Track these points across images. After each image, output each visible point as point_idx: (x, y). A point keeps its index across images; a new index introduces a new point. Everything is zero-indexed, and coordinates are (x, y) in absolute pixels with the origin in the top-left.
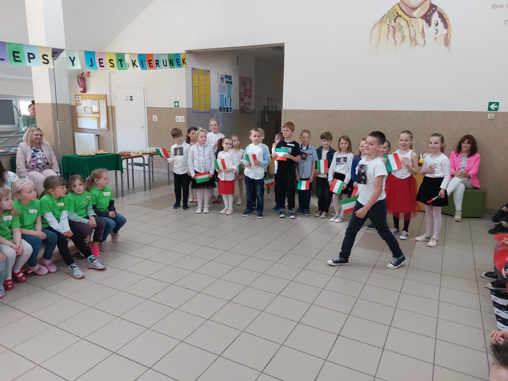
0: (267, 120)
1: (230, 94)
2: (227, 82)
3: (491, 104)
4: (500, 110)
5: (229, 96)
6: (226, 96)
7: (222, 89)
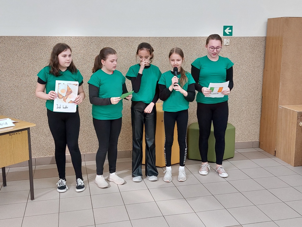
3: (225, 28)
4: (234, 35)
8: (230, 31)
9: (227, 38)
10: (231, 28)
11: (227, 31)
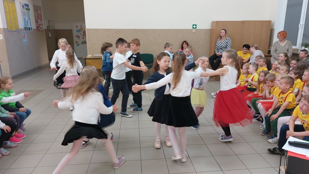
0: (50, 36)
1: (30, 18)
2: (27, 9)
5: (29, 19)
6: (27, 19)
7: (24, 14)
8: (196, 27)
9: (194, 29)
10: (196, 25)
11: (194, 27)
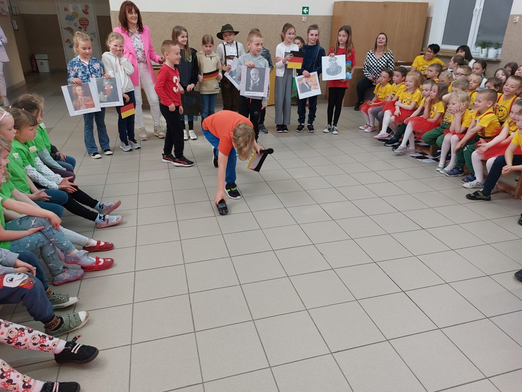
0: (16, 28)
3: (304, 8)
4: (310, 14)
9: (305, 16)
10: (308, 8)
11: (305, 11)
